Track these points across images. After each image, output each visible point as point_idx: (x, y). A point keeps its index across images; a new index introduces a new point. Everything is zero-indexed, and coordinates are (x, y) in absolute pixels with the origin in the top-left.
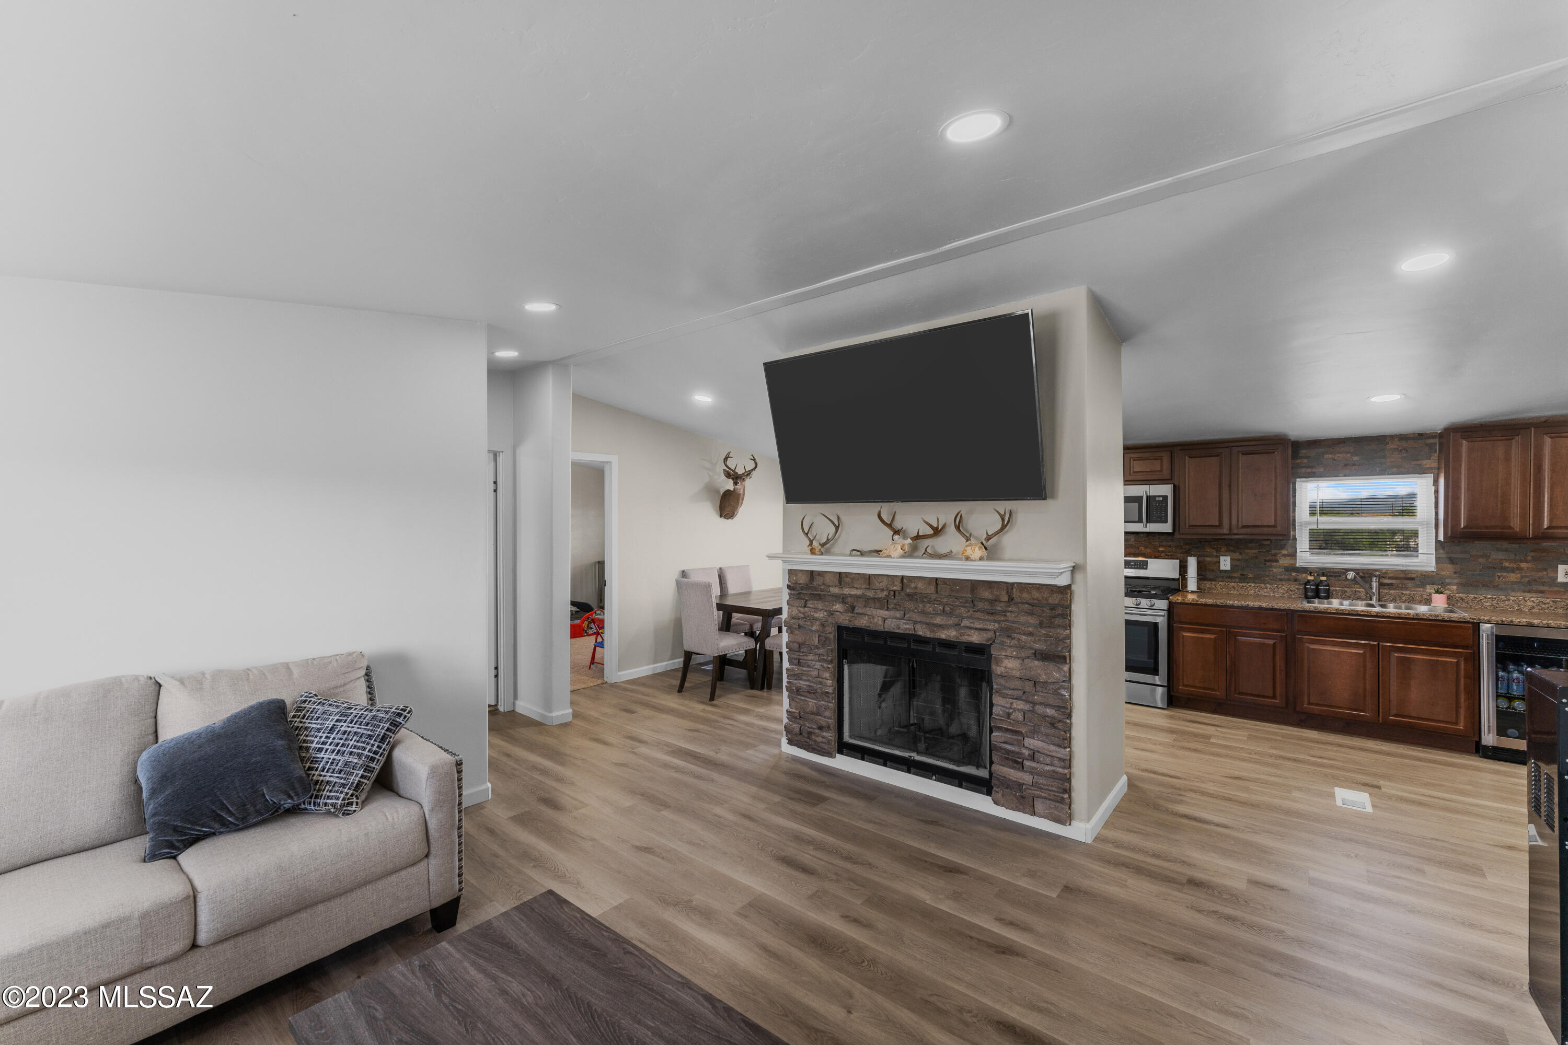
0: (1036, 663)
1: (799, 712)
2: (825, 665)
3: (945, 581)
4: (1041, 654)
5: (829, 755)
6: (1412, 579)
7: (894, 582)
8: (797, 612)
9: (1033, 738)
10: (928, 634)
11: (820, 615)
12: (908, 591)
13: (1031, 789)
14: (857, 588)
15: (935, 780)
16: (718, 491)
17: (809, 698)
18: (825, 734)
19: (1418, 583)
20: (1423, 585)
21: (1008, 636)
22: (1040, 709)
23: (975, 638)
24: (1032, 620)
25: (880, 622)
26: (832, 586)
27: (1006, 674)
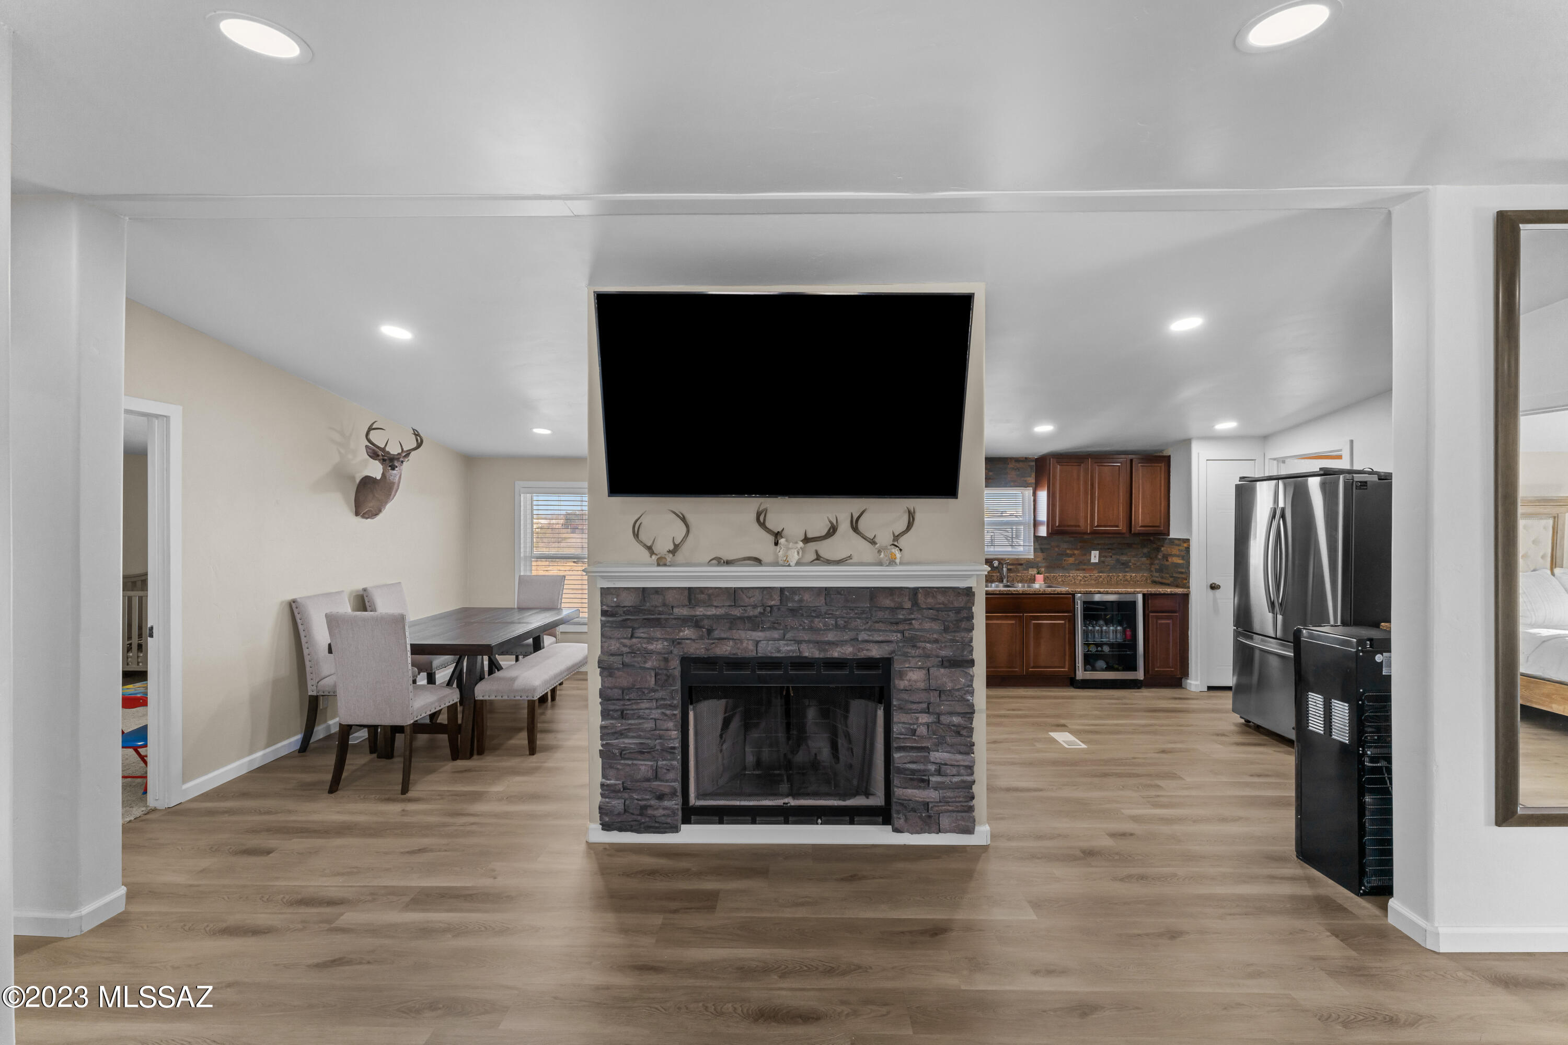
0: (942, 670)
1: (623, 783)
2: (668, 712)
3: (839, 591)
4: (949, 661)
5: (675, 829)
6: (1021, 564)
7: (771, 596)
8: (618, 645)
9: (938, 751)
10: (817, 654)
11: (657, 646)
12: (790, 605)
13: (938, 806)
14: (716, 607)
15: (821, 824)
16: (353, 478)
17: (640, 760)
18: (666, 803)
19: (1025, 567)
20: (1027, 569)
21: (913, 646)
22: (945, 719)
23: (875, 652)
24: (936, 626)
25: (751, 646)
26: (678, 606)
27: (910, 687)
